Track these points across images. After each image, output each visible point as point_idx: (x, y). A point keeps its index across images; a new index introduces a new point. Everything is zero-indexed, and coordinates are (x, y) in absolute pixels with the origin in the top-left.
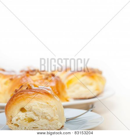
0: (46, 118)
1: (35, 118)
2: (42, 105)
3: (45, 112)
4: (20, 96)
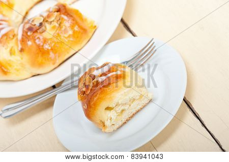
0: (134, 100)
1: (126, 107)
2: (125, 93)
3: (132, 96)
4: (95, 99)
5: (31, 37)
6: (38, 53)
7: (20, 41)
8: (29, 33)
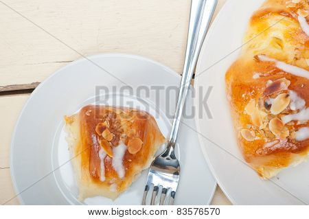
4: (86, 132)
5: (263, 82)
6: (236, 80)
7: (274, 63)
8: (270, 82)
